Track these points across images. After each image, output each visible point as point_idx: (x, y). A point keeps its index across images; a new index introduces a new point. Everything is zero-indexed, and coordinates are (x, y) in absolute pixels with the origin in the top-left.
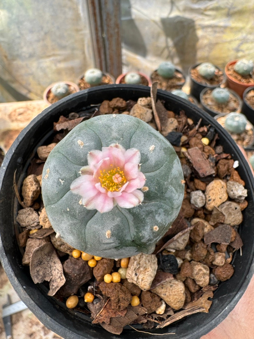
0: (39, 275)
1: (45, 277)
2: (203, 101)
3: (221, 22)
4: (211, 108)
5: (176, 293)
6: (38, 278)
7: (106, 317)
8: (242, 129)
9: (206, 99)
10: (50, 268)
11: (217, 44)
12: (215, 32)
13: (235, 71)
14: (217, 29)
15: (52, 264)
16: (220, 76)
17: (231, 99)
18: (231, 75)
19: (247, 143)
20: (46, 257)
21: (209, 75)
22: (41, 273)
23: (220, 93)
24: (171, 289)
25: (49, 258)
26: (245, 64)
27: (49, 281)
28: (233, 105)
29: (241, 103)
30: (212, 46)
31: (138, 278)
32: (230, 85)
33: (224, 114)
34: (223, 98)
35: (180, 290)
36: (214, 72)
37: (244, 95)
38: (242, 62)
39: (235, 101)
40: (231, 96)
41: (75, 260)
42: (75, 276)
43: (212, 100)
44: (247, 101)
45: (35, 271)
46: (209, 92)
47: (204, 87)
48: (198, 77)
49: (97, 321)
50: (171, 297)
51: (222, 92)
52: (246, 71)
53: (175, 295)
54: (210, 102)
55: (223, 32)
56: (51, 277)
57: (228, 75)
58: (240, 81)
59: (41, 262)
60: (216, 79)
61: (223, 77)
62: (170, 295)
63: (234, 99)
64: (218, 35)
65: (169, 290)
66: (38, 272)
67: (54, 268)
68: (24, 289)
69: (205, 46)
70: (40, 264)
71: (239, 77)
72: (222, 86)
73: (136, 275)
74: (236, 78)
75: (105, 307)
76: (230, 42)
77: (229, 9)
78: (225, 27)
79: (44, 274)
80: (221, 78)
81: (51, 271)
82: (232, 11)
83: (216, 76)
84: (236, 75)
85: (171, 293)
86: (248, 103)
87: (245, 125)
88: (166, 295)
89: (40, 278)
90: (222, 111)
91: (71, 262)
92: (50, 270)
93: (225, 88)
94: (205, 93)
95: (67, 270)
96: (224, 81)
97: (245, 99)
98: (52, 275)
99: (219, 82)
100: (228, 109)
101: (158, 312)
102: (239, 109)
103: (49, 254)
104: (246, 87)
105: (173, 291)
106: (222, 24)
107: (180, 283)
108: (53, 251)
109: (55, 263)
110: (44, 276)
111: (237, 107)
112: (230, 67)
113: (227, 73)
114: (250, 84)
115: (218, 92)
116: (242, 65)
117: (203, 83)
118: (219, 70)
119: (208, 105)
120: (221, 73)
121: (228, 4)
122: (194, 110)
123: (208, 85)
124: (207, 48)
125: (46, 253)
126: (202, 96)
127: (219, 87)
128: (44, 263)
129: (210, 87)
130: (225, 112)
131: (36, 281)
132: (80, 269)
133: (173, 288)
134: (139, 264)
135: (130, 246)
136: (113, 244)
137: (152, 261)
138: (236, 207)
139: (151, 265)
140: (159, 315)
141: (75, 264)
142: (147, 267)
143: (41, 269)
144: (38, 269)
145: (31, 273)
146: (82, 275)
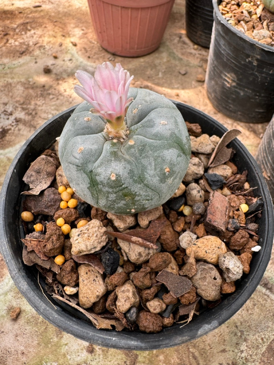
0: (30, 177)
1: (32, 183)
5: (92, 288)
6: (27, 178)
7: (32, 246)
10: (40, 182)
15: (43, 182)
20: (45, 173)
22: (32, 179)
24: (93, 282)
25: (46, 177)
27: (30, 187)
31: (77, 239)
35: (97, 289)
41: (57, 192)
42: (46, 201)
45: (31, 174)
49: (25, 242)
50: (86, 288)
53: (90, 290)
56: (34, 187)
59: (39, 173)
62: (86, 285)
65: (90, 281)
66: (32, 175)
67: (42, 185)
68: (14, 171)
70: (37, 173)
73: (79, 235)
75: (39, 241)
79: (33, 181)
81: (38, 185)
85: (88, 284)
88: (84, 281)
89: (29, 180)
91: (54, 191)
92: (38, 183)
95: (46, 192)
98: (36, 187)
101: (65, 288)
103: (49, 174)
105: (92, 285)
107: (103, 285)
108: (53, 176)
109: (46, 183)
110: (32, 182)
125: (48, 171)
128: (40, 176)
131: (25, 179)
132: (53, 199)
133: (94, 283)
134: (88, 230)
135: (87, 174)
136: (77, 161)
137: (99, 239)
138: (216, 277)
139: (95, 240)
140: (64, 291)
141: (54, 194)
142: (91, 239)
143: (35, 176)
144: (34, 174)
145: (27, 171)
146: (50, 204)
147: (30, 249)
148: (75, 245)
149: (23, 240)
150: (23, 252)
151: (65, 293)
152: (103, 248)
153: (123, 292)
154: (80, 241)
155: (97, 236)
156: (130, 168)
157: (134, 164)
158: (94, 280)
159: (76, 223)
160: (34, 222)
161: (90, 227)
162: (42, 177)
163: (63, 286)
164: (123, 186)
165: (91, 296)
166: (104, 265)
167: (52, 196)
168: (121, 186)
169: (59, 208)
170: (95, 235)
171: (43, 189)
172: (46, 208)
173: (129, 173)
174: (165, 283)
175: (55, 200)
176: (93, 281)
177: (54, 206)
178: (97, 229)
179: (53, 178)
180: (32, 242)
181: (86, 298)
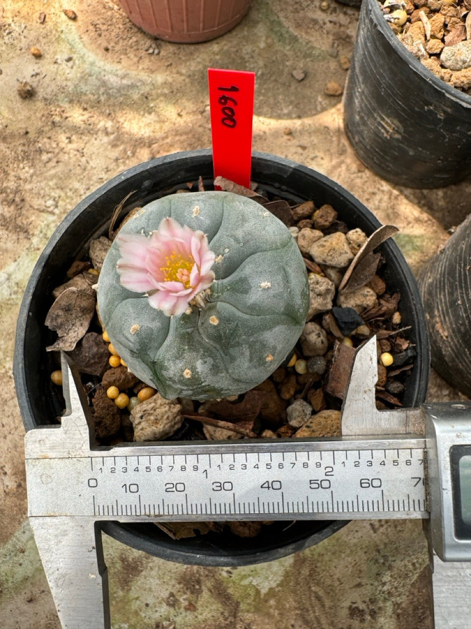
0: (56, 319)
1: (60, 328)
6: (52, 321)
10: (73, 325)
15: (78, 324)
20: (78, 309)
22: (59, 321)
25: (80, 315)
27: (59, 335)
31: (140, 423)
41: (101, 341)
42: (86, 356)
45: (56, 313)
56: (65, 335)
59: (69, 310)
66: (58, 316)
67: (76, 329)
68: (29, 315)
70: (66, 311)
73: (141, 417)
79: (62, 324)
81: (70, 329)
89: (54, 324)
91: (96, 338)
92: (70, 327)
95: (84, 341)
98: (68, 334)
103: (84, 311)
108: (91, 312)
109: (81, 325)
110: (60, 326)
122: (413, 307)
125: (82, 305)
128: (71, 314)
131: (48, 323)
132: (97, 354)
134: (155, 410)
135: (147, 365)
136: (131, 345)
137: (172, 420)
139: (166, 424)
141: (97, 344)
142: (160, 423)
143: (63, 316)
144: (61, 313)
145: (50, 310)
146: (93, 361)
148: (138, 434)
154: (145, 427)
155: (168, 418)
156: (212, 363)
157: (219, 357)
159: (135, 391)
161: (158, 406)
162: (74, 316)
164: (203, 384)
167: (95, 349)
168: (201, 384)
169: (108, 367)
170: (165, 417)
171: (80, 336)
172: (87, 367)
173: (211, 369)
175: (99, 355)
177: (100, 363)
178: (167, 408)
179: (92, 315)
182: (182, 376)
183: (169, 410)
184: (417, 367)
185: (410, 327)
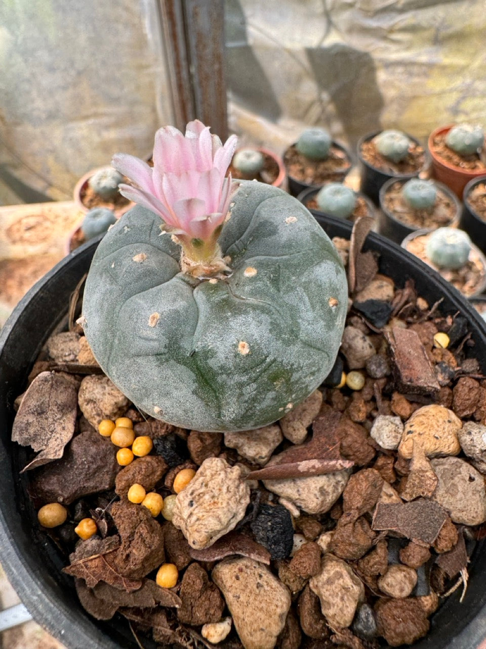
0: (27, 430)
1: (34, 441)
2: (384, 204)
3: (423, 54)
4: (401, 218)
5: (263, 605)
6: (21, 434)
7: (94, 574)
8: (461, 260)
9: (391, 200)
10: (52, 432)
11: (415, 98)
12: (411, 74)
13: (447, 147)
14: (415, 69)
16: (418, 156)
17: (441, 200)
18: (439, 153)
19: (472, 287)
20: (55, 408)
21: (397, 154)
22: (32, 430)
23: (419, 190)
24: (257, 591)
25: (59, 416)
26: (466, 132)
27: (36, 451)
28: (443, 212)
29: (459, 208)
30: (406, 101)
32: (437, 174)
33: (426, 230)
34: (424, 199)
35: (275, 602)
36: (408, 147)
37: (465, 193)
38: (461, 130)
39: (448, 205)
40: (440, 195)
41: (99, 438)
42: (82, 463)
43: (403, 204)
44: (471, 204)
45: (25, 421)
46: (397, 186)
47: (389, 178)
48: (375, 158)
49: (73, 572)
50: (249, 610)
51: (423, 187)
52: (470, 146)
53: (261, 609)
54: (398, 208)
55: (426, 75)
56: (44, 447)
57: (433, 154)
58: (458, 165)
59: (43, 412)
60: (411, 163)
61: (424, 157)
62: (248, 603)
63: (446, 200)
64: (416, 80)
65: (251, 592)
66: (28, 424)
67: (58, 435)
69: (392, 101)
70: (39, 414)
71: (456, 159)
72: (423, 175)
73: (191, 504)
74: (449, 159)
75: (104, 556)
76: (441, 94)
77: (438, 30)
78: (431, 66)
79: (36, 435)
80: (421, 160)
81: (49, 439)
82: (443, 33)
83: (411, 156)
84: (451, 154)
85: (251, 600)
86: (473, 208)
87: (467, 252)
88: (239, 597)
89: (26, 436)
90: (423, 224)
91: (89, 437)
92: (48, 436)
93: (427, 179)
94: (389, 190)
95: (75, 447)
96: (426, 166)
97: (468, 201)
98: (46, 445)
99: (415, 167)
100: (434, 221)
102: (456, 220)
103: (63, 409)
104: (469, 178)
105: (259, 598)
106: (424, 58)
107: (281, 589)
108: (72, 409)
109: (64, 428)
110: (35, 438)
111: (452, 217)
112: (438, 139)
113: (433, 150)
114: (477, 172)
115: (414, 188)
116: (462, 134)
117: (385, 168)
118: (417, 144)
119: (395, 212)
120: (420, 150)
121: (435, 19)
123: (396, 173)
124: (395, 106)
125: (59, 402)
126: (383, 195)
127: (417, 177)
128: (47, 419)
129: (399, 178)
130: (429, 226)
131: (16, 437)
132: (97, 454)
133: (262, 592)
134: (206, 485)
135: (185, 364)
136: (156, 344)
137: (235, 494)
138: (473, 476)
139: (229, 499)
140: (206, 639)
141: (95, 442)
142: (220, 500)
143: (36, 423)
144: (31, 419)
145: (16, 419)
146: (94, 466)
147: (91, 581)
148: (195, 528)
149: (67, 570)
150: (80, 596)
151: (210, 644)
152: (249, 509)
153: (330, 582)
154: (200, 515)
155: (228, 491)
156: (270, 321)
157: (274, 311)
158: (259, 586)
159: (167, 483)
160: (71, 521)
161: (208, 478)
162: (50, 420)
163: (198, 629)
164: (268, 360)
165: (267, 622)
166: (264, 544)
167: (93, 449)
168: (264, 361)
169: (117, 469)
170: (224, 489)
171: (66, 440)
172: (88, 480)
173: (271, 331)
174: (394, 529)
175: (102, 454)
176: (257, 587)
177: (103, 467)
178: (223, 475)
179: (74, 413)
180: (89, 564)
181: (258, 633)
182: (237, 355)
183: (226, 477)
184: (476, 331)
185: (442, 299)
